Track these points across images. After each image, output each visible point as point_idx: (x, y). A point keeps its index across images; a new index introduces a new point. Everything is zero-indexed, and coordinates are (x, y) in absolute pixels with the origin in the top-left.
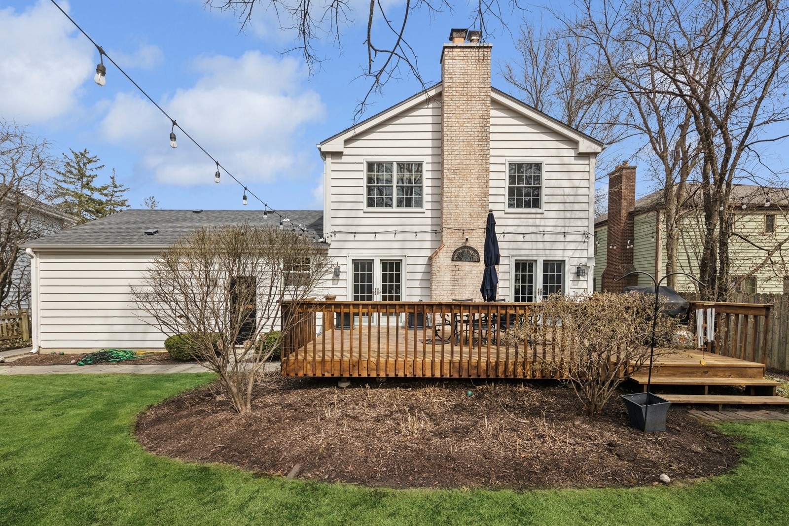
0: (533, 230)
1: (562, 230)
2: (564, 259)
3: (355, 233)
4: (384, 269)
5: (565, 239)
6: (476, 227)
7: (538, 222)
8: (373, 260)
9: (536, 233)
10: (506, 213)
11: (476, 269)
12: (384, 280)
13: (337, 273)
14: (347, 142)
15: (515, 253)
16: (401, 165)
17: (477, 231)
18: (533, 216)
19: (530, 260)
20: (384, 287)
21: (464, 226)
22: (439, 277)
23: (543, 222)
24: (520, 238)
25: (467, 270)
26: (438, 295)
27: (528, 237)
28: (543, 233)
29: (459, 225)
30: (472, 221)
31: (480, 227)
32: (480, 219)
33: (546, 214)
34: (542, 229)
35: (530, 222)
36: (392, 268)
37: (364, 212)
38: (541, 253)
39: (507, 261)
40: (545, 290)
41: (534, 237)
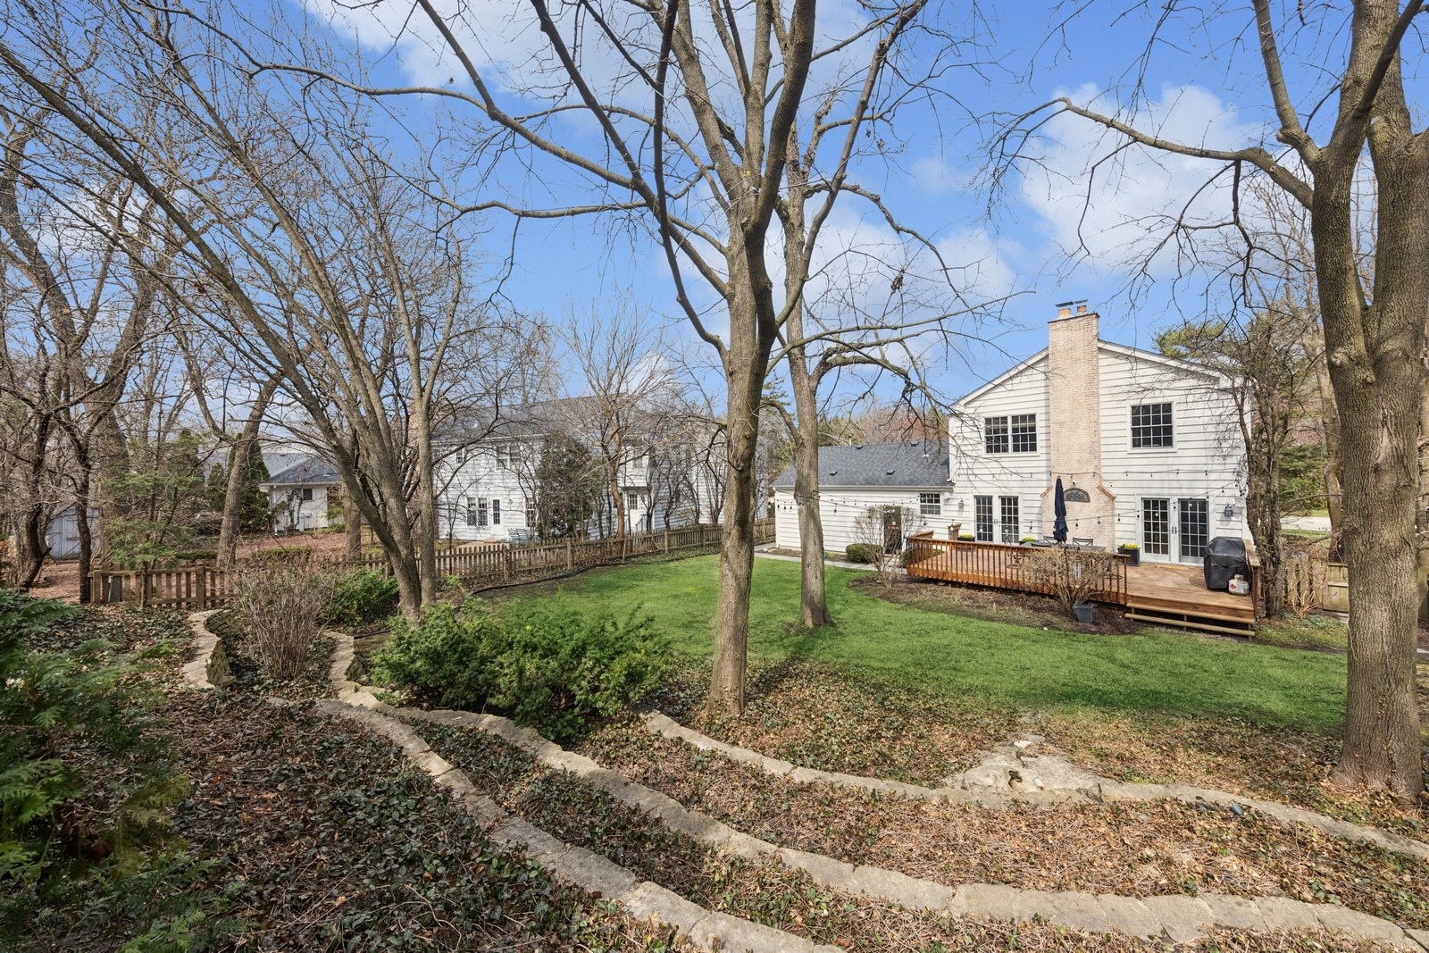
0: (1165, 468)
1: (1203, 468)
2: (1208, 498)
4: (1003, 503)
5: (1207, 477)
6: (1085, 471)
7: (1170, 461)
8: (993, 496)
9: (1168, 472)
10: (1129, 454)
11: (1087, 508)
12: (1003, 512)
13: (961, 505)
15: (1139, 491)
16: (1015, 419)
18: (1164, 455)
19: (1162, 499)
20: (1004, 518)
23: (1177, 461)
24: (1148, 476)
25: (1076, 509)
27: (1156, 476)
28: (1177, 471)
29: (1067, 470)
30: (1081, 467)
31: (1089, 471)
32: (1089, 464)
33: (1180, 453)
34: (1175, 467)
35: (1161, 461)
36: (1010, 504)
37: (984, 458)
38: (1175, 491)
39: (1132, 499)
40: (1184, 529)
41: (1165, 476)
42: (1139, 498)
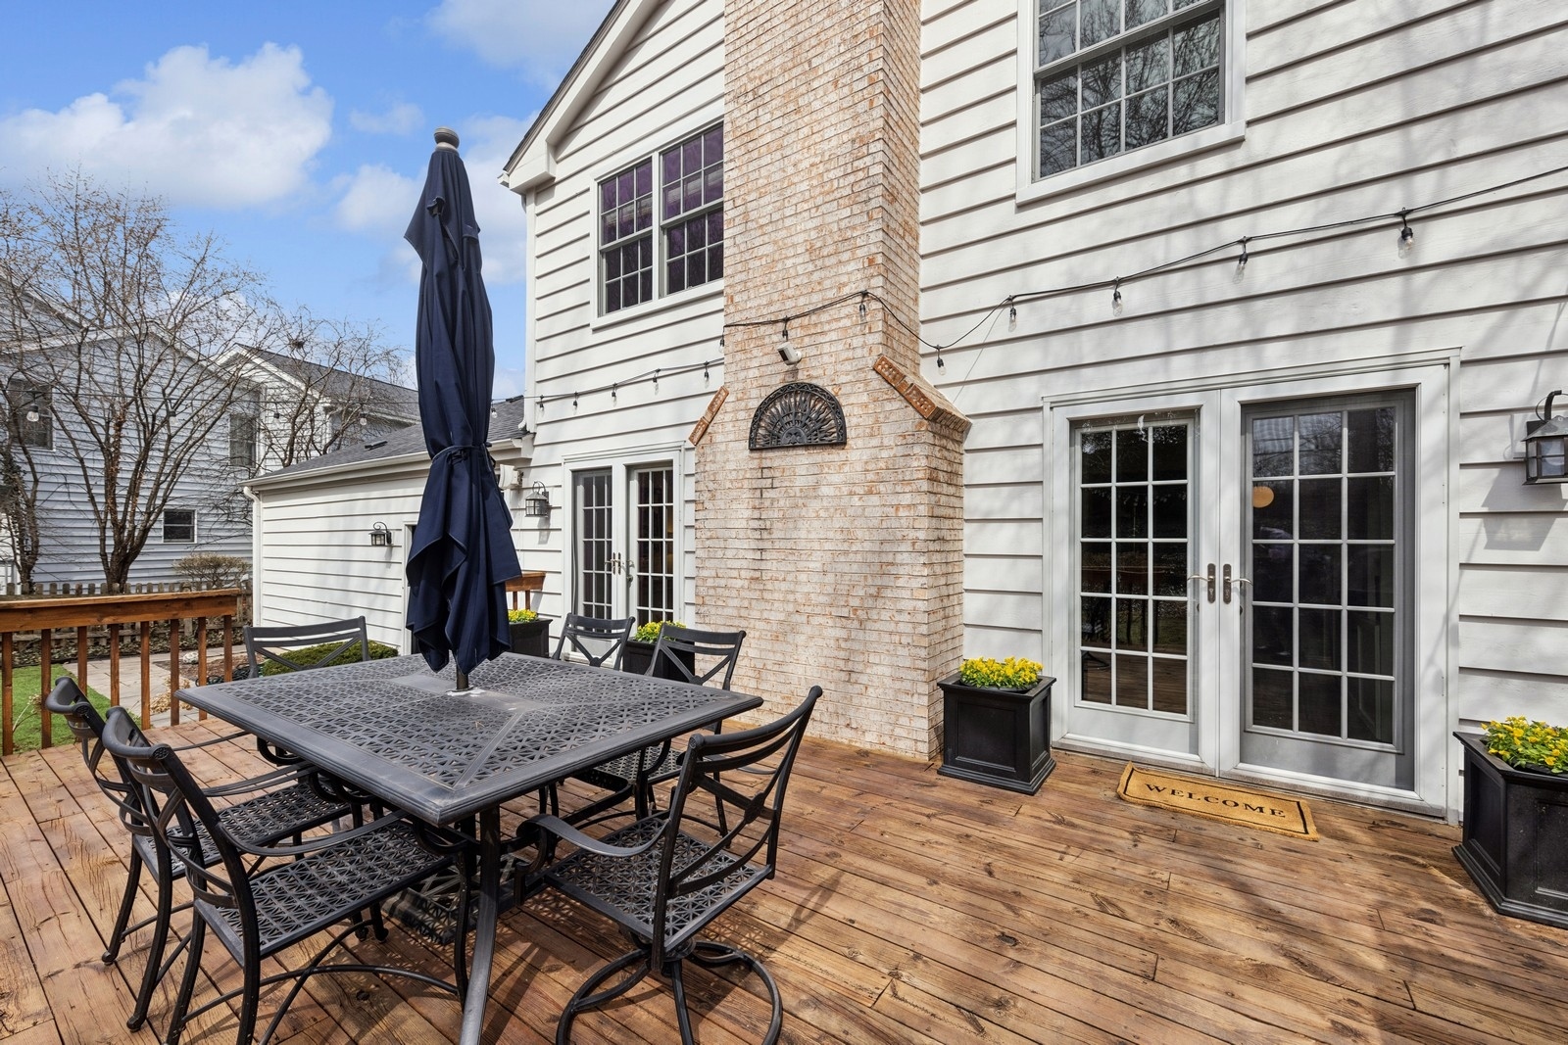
0: (1180, 246)
1: (1393, 199)
2: (1406, 378)
3: (577, 395)
4: (643, 493)
5: (1410, 251)
6: (831, 295)
7: (1206, 199)
8: (610, 468)
9: (1196, 264)
10: (1022, 207)
11: (836, 478)
12: (642, 527)
14: (557, 145)
15: (1061, 386)
16: (668, 155)
17: (833, 312)
18: (1182, 173)
19: (1164, 414)
20: (644, 550)
21: (789, 304)
22: (711, 515)
23: (1241, 192)
24: (1098, 306)
25: (800, 482)
26: (710, 583)
27: (1135, 298)
28: (1238, 250)
29: (770, 303)
30: (816, 276)
31: (846, 291)
32: (845, 256)
33: (1261, 142)
34: (1232, 230)
35: (1163, 209)
37: (595, 330)
38: (1228, 366)
39: (1029, 430)
40: (1268, 573)
41: (1181, 290)
42: (1059, 421)
